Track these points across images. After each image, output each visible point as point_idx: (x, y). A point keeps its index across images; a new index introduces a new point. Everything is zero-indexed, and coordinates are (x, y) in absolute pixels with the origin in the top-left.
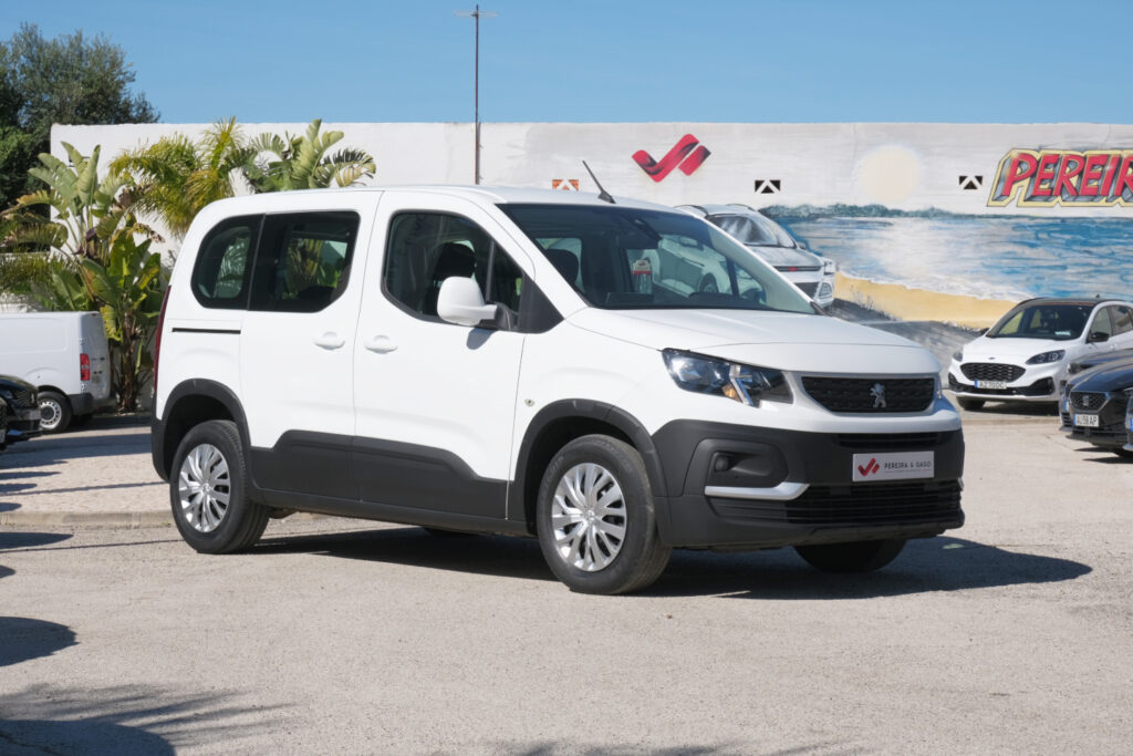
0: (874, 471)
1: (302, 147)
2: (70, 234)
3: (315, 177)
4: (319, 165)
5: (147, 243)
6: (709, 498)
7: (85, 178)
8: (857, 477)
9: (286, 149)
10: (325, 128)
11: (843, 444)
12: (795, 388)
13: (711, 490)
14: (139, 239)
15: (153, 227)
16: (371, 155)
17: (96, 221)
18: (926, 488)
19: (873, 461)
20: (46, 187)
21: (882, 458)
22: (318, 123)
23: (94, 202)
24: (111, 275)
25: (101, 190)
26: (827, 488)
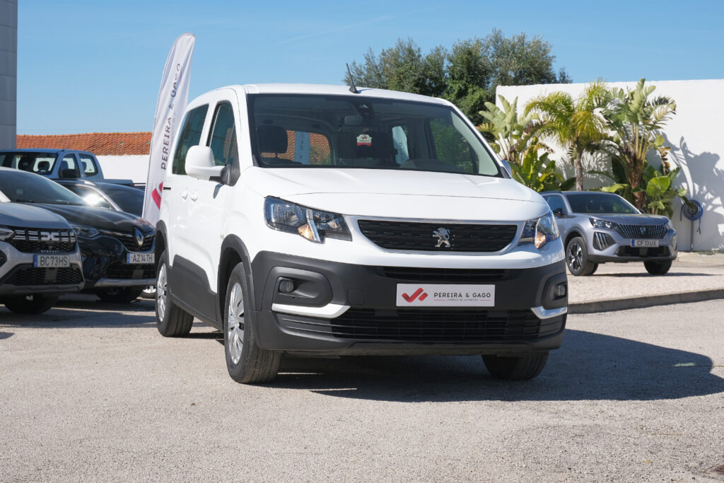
0: (422, 299)
1: (634, 95)
2: (501, 149)
3: (642, 114)
4: (644, 107)
5: (546, 154)
6: (276, 313)
7: (509, 116)
8: (401, 302)
9: (627, 97)
10: (647, 84)
11: (388, 275)
12: (353, 229)
13: (277, 307)
14: (541, 152)
15: (548, 144)
16: (674, 99)
17: (515, 141)
18: (489, 315)
19: (420, 290)
20: (489, 122)
21: (429, 288)
22: (643, 81)
23: (514, 130)
24: (523, 172)
25: (519, 123)
26: (372, 310)
